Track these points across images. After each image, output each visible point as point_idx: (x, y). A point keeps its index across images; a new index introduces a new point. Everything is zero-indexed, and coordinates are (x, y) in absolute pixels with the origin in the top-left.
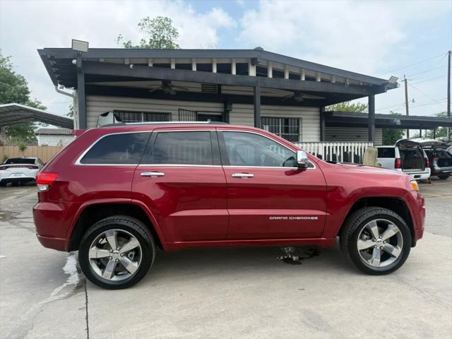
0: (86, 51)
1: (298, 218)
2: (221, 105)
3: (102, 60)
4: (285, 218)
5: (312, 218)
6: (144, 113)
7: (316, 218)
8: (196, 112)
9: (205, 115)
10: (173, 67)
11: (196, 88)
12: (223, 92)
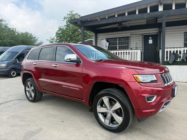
0: (79, 18)
1: (72, 88)
2: (157, 29)
3: (89, 20)
4: (67, 87)
5: (77, 89)
6: (119, 38)
7: (78, 89)
8: (142, 34)
9: (147, 35)
10: (116, 16)
11: (144, 22)
12: (158, 22)
